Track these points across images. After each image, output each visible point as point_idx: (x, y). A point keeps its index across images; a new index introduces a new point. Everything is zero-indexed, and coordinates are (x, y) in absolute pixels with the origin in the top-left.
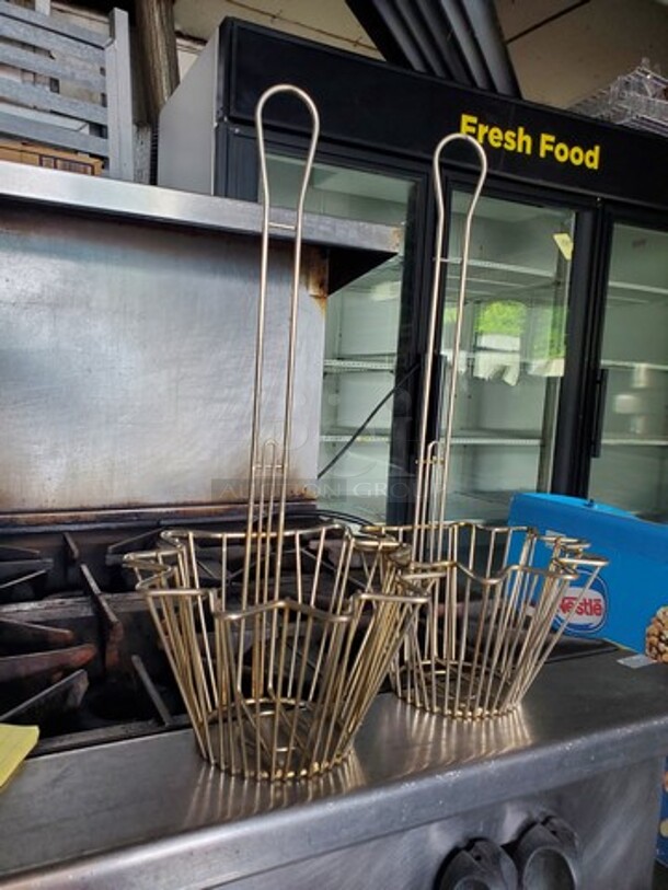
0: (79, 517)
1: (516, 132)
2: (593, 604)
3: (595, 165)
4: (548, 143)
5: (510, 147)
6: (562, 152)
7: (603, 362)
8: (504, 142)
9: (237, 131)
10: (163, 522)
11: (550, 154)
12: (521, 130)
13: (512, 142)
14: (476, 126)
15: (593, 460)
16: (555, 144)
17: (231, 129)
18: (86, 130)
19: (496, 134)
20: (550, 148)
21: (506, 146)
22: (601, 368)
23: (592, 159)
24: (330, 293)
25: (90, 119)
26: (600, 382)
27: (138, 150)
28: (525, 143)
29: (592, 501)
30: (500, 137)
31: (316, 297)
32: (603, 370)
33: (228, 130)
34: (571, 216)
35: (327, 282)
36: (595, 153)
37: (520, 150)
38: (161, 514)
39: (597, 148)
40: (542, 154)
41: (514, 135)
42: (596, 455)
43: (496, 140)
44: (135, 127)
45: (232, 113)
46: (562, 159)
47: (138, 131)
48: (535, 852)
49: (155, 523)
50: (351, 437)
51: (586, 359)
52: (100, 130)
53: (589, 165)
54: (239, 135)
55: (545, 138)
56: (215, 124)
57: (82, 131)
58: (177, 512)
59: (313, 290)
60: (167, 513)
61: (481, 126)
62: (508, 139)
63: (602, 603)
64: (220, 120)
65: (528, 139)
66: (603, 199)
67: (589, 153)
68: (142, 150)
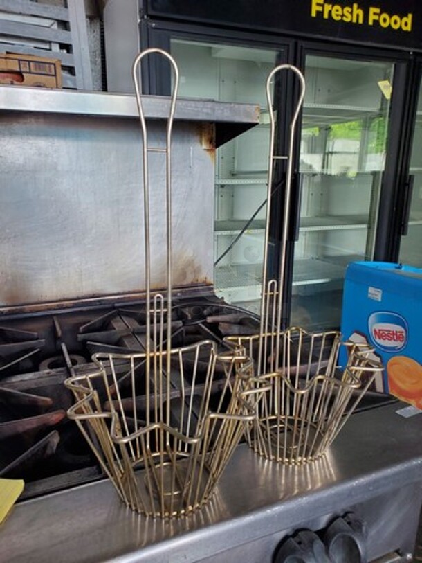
0: (63, 305)
1: (352, 7)
2: (398, 334)
3: (408, 28)
4: (375, 14)
5: (347, 20)
6: (385, 20)
7: (412, 169)
8: (343, 15)
9: (154, 25)
10: (116, 305)
11: (376, 22)
12: (355, 6)
13: (349, 15)
14: (323, 5)
15: (402, 237)
16: (379, 15)
17: (150, 24)
18: (55, 26)
19: (337, 11)
20: (376, 18)
21: (344, 19)
22: (410, 173)
23: (406, 24)
24: (217, 146)
25: (57, 18)
26: (408, 184)
27: (92, 37)
28: (358, 15)
29: (400, 265)
30: (340, 13)
31: (208, 150)
32: (410, 176)
33: (147, 25)
34: (391, 67)
35: (214, 140)
36: (409, 19)
37: (354, 21)
38: (114, 299)
39: (410, 16)
40: (371, 23)
41: (350, 10)
42: (404, 233)
43: (337, 15)
44: (88, 20)
45: (149, 13)
46: (385, 25)
47: (91, 23)
48: (337, 536)
49: (110, 306)
50: (241, 231)
51: (399, 168)
52: (64, 25)
53: (405, 28)
54: (155, 28)
55: (373, 10)
56: (139, 21)
57: (52, 27)
58: (124, 298)
59: (205, 146)
60: (118, 299)
61: (326, 5)
62: (346, 14)
63: (404, 334)
64: (142, 17)
65: (361, 12)
66: (414, 53)
67: (405, 19)
68: (94, 37)
